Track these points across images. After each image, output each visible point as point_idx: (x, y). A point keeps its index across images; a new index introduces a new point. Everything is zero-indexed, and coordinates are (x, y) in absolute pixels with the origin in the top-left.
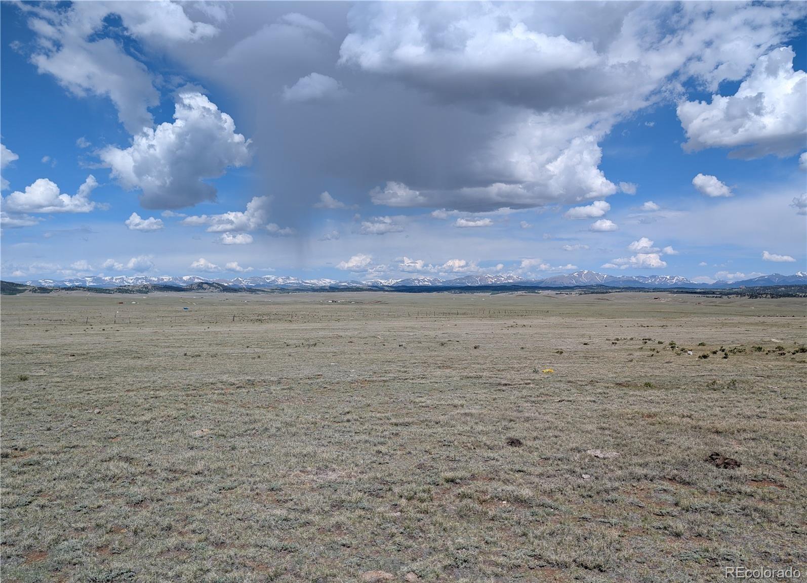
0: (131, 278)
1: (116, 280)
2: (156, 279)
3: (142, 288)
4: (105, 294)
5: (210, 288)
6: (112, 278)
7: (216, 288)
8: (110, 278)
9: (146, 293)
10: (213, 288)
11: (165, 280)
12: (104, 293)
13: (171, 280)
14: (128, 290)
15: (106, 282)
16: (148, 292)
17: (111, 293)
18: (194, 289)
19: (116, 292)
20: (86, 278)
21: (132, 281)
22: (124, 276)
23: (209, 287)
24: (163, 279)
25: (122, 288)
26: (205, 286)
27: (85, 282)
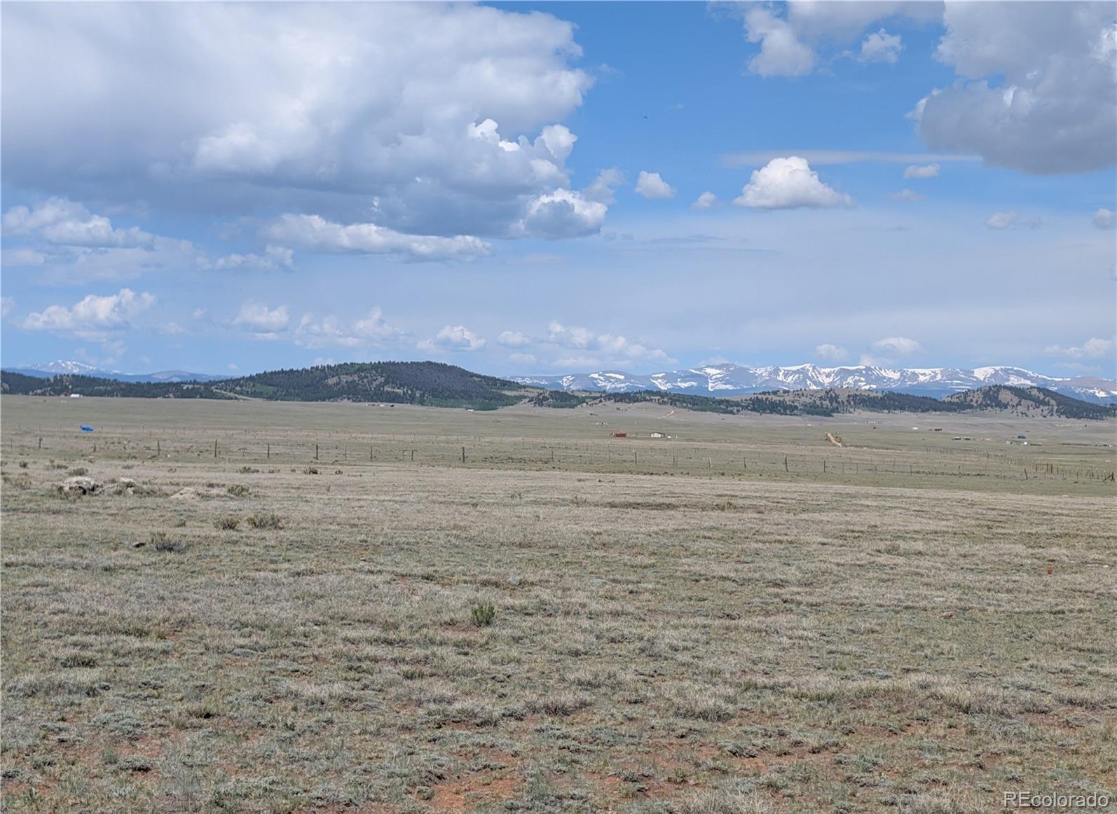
0: (827, 370)
1: (786, 375)
2: (896, 376)
3: (821, 398)
4: (715, 415)
5: (1019, 404)
6: (776, 371)
7: (1039, 403)
8: (769, 369)
9: (827, 413)
10: (1030, 402)
11: (922, 378)
12: (713, 410)
13: (939, 377)
14: (782, 404)
15: (759, 381)
16: (836, 410)
17: (731, 412)
18: (971, 407)
19: (746, 408)
20: (708, 370)
21: (830, 380)
22: (808, 366)
23: (1016, 400)
24: (915, 375)
25: (764, 397)
26: (1005, 396)
27: (704, 379)
